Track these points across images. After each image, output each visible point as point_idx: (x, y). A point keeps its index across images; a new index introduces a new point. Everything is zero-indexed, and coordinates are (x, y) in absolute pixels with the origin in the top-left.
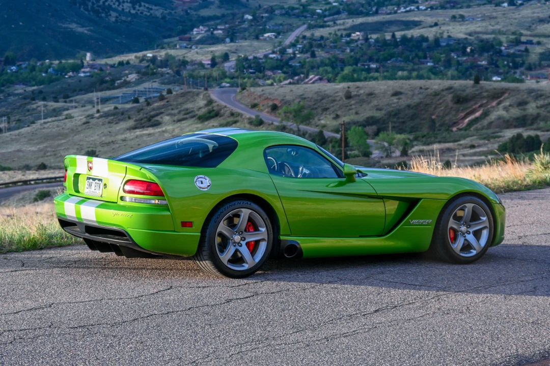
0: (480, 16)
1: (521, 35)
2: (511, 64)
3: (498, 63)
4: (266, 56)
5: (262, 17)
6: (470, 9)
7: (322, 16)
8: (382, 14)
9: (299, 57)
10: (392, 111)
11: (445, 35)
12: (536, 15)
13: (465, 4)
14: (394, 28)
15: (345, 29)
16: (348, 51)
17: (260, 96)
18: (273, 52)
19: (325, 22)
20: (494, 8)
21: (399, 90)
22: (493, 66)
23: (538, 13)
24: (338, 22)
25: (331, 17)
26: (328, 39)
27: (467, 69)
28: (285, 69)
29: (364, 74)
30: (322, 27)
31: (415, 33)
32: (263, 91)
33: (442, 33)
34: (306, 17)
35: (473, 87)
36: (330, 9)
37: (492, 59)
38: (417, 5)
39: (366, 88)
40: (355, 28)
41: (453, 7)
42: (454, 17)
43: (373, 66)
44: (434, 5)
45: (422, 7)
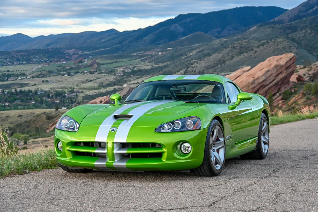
0: (55, 80)
1: (74, 88)
2: (70, 102)
3: (64, 101)
6: (50, 78)
8: (10, 80)
10: (18, 124)
11: (40, 89)
12: (80, 79)
13: (48, 75)
14: (16, 87)
20: (61, 77)
21: (21, 114)
22: (62, 103)
23: (81, 79)
27: (50, 104)
29: (3, 108)
31: (26, 89)
33: (38, 89)
35: (55, 112)
37: (62, 100)
38: (26, 76)
39: (5, 114)
41: (42, 77)
42: (43, 81)
43: (7, 104)
44: (34, 76)
45: (28, 77)
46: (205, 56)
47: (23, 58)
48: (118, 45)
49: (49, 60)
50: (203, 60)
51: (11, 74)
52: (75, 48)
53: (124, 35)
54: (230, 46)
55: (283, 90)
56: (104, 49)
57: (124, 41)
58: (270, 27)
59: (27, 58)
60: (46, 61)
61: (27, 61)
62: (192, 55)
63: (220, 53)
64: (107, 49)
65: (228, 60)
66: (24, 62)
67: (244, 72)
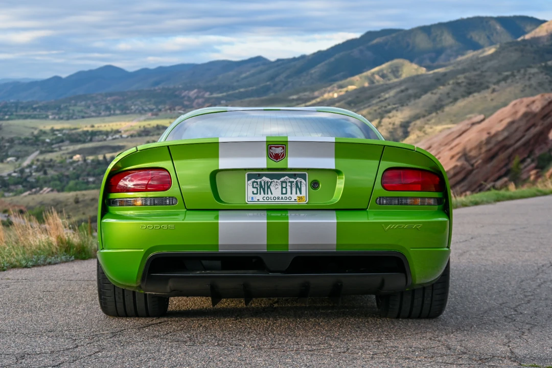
4: (9, 175)
5: (5, 146)
7: (51, 144)
8: (95, 141)
9: (34, 176)
13: (156, 133)
14: (104, 151)
15: (69, 153)
16: (71, 169)
17: (10, 204)
18: (15, 172)
19: (53, 148)
24: (63, 148)
25: (57, 145)
26: (55, 161)
28: (24, 184)
29: (84, 186)
30: (52, 151)
32: (11, 200)
34: (38, 145)
36: (56, 139)
38: (120, 134)
39: (89, 195)
40: (75, 153)
41: (147, 135)
43: (91, 179)
44: (133, 134)
45: (124, 136)
46: (409, 98)
47: (115, 105)
48: (268, 83)
49: (157, 107)
50: (407, 105)
51: (97, 132)
52: (199, 88)
53: (278, 66)
54: (451, 82)
55: (537, 153)
56: (246, 89)
57: (277, 75)
58: (516, 50)
59: (121, 105)
60: (151, 110)
61: (122, 110)
62: (389, 98)
63: (435, 94)
64: (250, 88)
65: (447, 105)
66: (118, 112)
67: (473, 124)
